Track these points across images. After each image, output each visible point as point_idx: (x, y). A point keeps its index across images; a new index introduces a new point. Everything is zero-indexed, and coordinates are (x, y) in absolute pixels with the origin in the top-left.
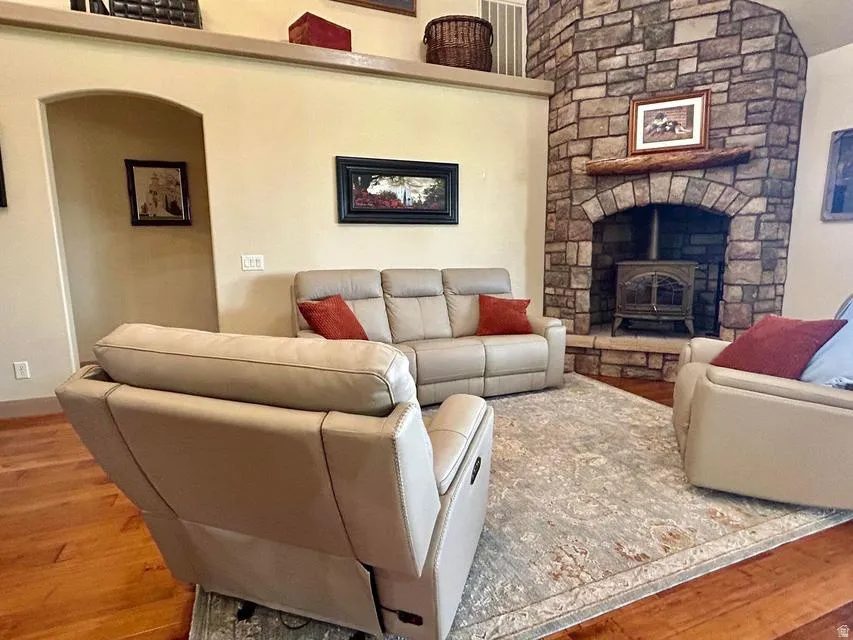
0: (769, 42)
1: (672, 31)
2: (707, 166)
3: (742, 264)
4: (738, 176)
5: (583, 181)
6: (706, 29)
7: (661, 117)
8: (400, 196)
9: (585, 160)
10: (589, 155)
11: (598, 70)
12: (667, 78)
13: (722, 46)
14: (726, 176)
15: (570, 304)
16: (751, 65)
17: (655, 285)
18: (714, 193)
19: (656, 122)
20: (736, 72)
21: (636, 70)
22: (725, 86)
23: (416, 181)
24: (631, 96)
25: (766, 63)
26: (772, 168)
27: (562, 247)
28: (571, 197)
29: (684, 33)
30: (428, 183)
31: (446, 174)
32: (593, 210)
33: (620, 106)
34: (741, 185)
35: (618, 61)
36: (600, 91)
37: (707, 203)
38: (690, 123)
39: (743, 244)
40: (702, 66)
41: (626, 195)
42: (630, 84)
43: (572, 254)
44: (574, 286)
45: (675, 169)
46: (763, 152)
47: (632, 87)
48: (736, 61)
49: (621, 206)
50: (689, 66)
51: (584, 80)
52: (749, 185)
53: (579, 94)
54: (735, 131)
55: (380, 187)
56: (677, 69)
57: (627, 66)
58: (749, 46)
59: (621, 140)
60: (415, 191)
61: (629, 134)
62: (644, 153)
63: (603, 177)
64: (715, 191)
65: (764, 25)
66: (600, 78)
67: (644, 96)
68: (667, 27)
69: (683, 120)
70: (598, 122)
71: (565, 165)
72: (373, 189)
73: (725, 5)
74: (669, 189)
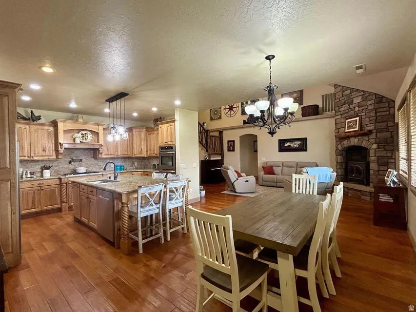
0: (372, 101)
1: (353, 101)
2: (362, 135)
3: (373, 163)
4: (370, 138)
6: (359, 99)
7: (351, 122)
8: (292, 146)
11: (339, 111)
12: (352, 112)
13: (363, 103)
14: (367, 138)
16: (370, 107)
17: (355, 168)
19: (350, 124)
22: (365, 114)
23: (296, 142)
24: (345, 117)
25: (373, 107)
26: (378, 135)
29: (355, 101)
30: (299, 142)
32: (340, 147)
33: (343, 120)
34: (371, 140)
35: (342, 109)
37: (363, 145)
38: (356, 124)
39: (373, 158)
40: (360, 109)
41: (346, 143)
45: (355, 137)
46: (375, 131)
47: (346, 115)
48: (366, 107)
49: (345, 146)
50: (357, 109)
51: (337, 114)
53: (336, 117)
54: (368, 126)
55: (287, 145)
56: (354, 110)
57: (344, 110)
58: (369, 103)
59: (343, 129)
60: (296, 144)
62: (347, 132)
63: (341, 139)
64: (365, 142)
65: (371, 97)
66: (340, 113)
67: (348, 117)
68: (351, 100)
70: (340, 125)
72: (286, 145)
73: (362, 93)
74: (354, 141)
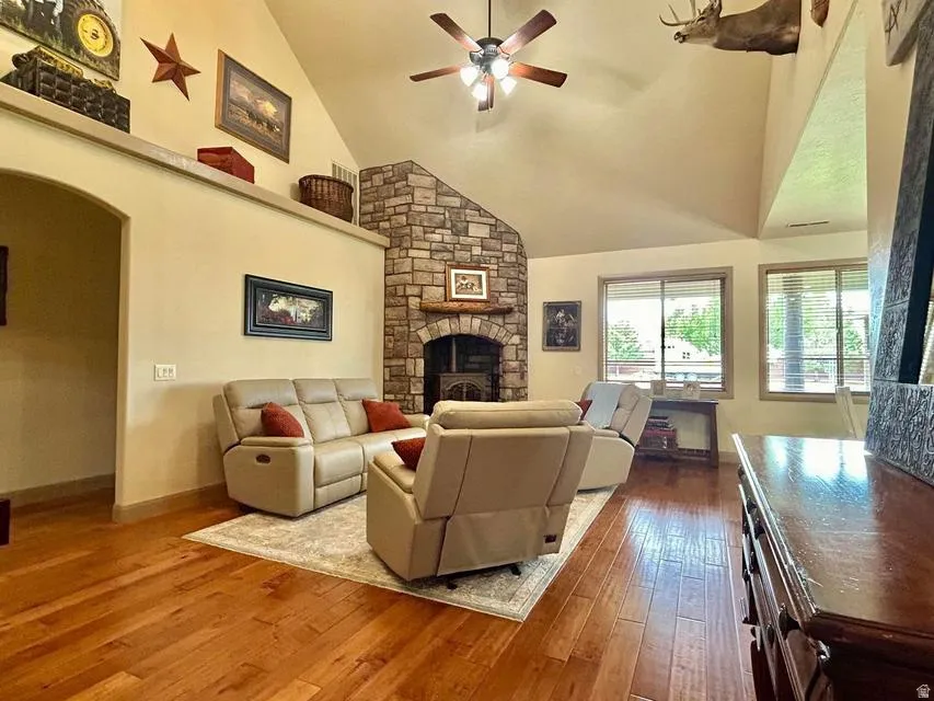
0: (514, 248)
1: (467, 228)
2: (491, 314)
3: (511, 375)
4: (507, 321)
5: (417, 314)
6: (484, 232)
7: (464, 279)
8: (292, 314)
9: (418, 300)
10: (420, 297)
11: (425, 240)
12: (466, 255)
13: (493, 243)
14: (500, 320)
15: (410, 406)
16: (507, 258)
17: (465, 390)
18: (495, 331)
19: (462, 282)
20: (500, 260)
21: (448, 246)
22: (496, 267)
23: (304, 302)
24: (446, 261)
25: (514, 259)
26: (520, 318)
27: (402, 362)
28: (408, 326)
29: (473, 230)
30: (313, 305)
31: (324, 299)
32: (425, 336)
33: (439, 267)
34: (507, 326)
35: (437, 237)
36: (426, 254)
37: (492, 336)
38: (480, 286)
39: (511, 363)
40: (484, 252)
41: (445, 327)
42: (445, 254)
43: (410, 367)
44: (413, 392)
45: (474, 313)
46: (516, 308)
47: (447, 256)
48: (499, 254)
49: (443, 334)
50: (477, 251)
51: (416, 244)
52: (511, 326)
53: (412, 253)
54: (503, 294)
55: (278, 305)
56: (471, 251)
57: (442, 242)
58: (505, 247)
59: (441, 290)
60: (303, 310)
61: (446, 286)
62: (457, 300)
63: (431, 313)
64: (495, 329)
65: (511, 238)
66: (427, 245)
67: (454, 263)
68: (465, 224)
69: (476, 283)
70: (425, 275)
71: (403, 301)
72: (274, 307)
73: (493, 221)
74: (471, 325)
